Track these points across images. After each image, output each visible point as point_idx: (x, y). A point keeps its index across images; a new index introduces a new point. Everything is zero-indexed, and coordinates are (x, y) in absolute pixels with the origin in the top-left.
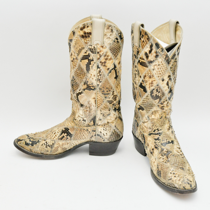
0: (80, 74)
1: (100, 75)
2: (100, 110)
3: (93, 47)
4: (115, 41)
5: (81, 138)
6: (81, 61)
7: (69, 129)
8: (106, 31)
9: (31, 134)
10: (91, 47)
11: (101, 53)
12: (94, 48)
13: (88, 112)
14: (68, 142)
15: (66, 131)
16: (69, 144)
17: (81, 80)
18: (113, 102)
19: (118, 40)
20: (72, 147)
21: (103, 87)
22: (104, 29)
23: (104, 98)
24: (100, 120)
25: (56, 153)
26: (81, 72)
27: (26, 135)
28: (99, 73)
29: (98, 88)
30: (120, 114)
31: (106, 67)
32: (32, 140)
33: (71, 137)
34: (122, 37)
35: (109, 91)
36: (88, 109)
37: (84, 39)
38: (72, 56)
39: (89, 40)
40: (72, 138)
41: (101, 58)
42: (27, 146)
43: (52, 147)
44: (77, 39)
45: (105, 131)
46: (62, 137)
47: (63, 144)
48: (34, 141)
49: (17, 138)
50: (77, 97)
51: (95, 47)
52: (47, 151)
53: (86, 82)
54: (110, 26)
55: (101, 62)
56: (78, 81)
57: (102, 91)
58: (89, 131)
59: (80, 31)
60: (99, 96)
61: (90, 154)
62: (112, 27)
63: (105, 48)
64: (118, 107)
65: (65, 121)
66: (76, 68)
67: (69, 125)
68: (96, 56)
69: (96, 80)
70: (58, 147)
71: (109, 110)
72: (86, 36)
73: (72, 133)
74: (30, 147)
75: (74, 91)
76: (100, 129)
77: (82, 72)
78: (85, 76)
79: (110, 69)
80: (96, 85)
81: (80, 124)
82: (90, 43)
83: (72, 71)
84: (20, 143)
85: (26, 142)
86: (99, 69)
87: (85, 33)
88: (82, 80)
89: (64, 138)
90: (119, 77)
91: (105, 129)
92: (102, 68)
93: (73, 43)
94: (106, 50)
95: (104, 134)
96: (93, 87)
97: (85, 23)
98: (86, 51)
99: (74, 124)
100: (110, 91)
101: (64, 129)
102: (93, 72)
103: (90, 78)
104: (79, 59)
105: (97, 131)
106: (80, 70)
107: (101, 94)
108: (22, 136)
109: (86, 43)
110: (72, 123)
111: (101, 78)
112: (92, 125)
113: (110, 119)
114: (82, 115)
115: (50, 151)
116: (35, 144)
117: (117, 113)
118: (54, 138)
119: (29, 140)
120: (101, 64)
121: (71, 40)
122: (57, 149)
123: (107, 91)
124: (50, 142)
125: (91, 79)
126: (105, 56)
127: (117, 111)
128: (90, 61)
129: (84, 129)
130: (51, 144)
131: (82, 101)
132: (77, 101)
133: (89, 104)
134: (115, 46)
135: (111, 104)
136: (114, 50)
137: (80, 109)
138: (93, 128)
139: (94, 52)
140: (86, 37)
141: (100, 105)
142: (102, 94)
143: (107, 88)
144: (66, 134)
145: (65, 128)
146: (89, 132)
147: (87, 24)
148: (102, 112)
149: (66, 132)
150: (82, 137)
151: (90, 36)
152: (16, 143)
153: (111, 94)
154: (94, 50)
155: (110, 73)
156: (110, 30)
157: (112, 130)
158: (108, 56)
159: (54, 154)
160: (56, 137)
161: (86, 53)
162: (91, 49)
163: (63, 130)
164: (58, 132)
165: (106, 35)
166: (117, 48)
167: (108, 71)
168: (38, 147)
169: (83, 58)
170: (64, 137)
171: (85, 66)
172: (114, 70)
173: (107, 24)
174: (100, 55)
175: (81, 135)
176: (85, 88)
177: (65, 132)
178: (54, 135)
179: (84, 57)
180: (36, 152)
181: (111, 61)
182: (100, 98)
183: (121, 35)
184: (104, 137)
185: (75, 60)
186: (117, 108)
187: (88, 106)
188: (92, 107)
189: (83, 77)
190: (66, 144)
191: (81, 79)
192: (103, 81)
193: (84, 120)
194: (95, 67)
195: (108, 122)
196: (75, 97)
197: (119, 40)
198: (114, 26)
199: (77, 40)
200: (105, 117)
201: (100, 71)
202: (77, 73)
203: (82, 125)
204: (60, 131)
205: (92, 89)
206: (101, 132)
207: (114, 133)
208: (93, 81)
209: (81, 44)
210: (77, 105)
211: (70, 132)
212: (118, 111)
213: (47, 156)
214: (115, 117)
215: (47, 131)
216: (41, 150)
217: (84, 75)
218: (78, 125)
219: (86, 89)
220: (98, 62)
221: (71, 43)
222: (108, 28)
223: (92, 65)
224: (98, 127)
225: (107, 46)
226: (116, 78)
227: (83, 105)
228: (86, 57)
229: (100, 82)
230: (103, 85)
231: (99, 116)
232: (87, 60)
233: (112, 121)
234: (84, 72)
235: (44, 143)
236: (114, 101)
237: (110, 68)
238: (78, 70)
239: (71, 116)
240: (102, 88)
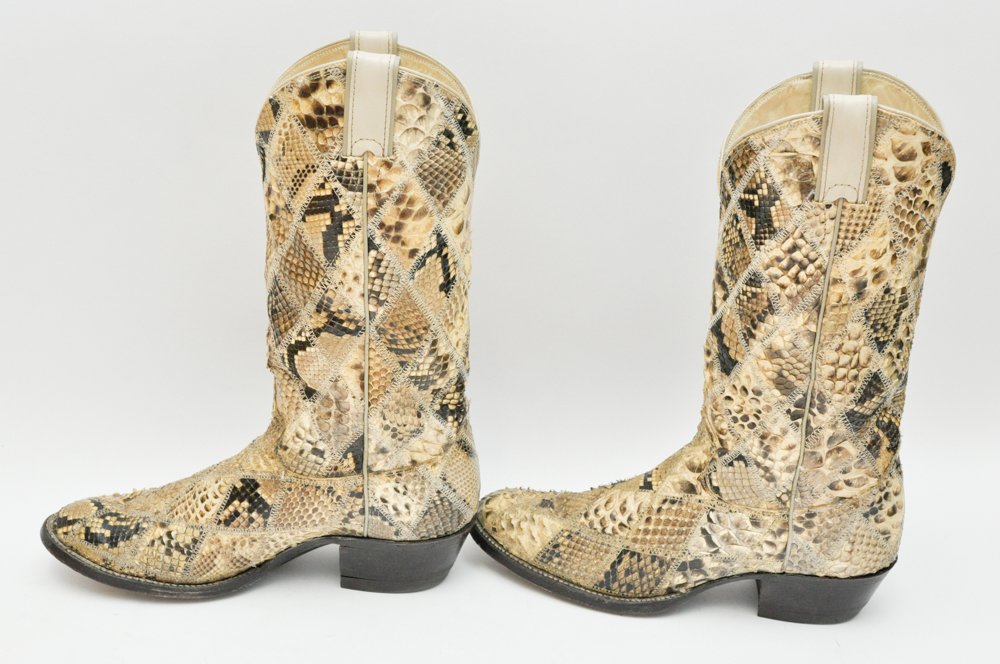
0: (300, 271)
1: (381, 276)
2: (378, 414)
3: (348, 166)
4: (438, 144)
5: (305, 522)
6: (304, 220)
7: (257, 486)
8: (401, 102)
9: (115, 495)
10: (340, 164)
11: (383, 190)
12: (356, 167)
13: (332, 420)
14: (255, 534)
15: (248, 490)
16: (257, 545)
17: (306, 294)
18: (434, 382)
19: (455, 140)
20: (273, 554)
21: (391, 324)
22: (394, 95)
23: (398, 366)
24: (383, 451)
25: (205, 578)
26: (304, 263)
27: (93, 501)
28: (375, 267)
29: (373, 329)
30: (462, 431)
31: (403, 244)
32: (112, 521)
33: (266, 516)
34: (469, 126)
35: (416, 340)
36: (333, 408)
37: (314, 134)
38: (272, 198)
39: (333, 138)
40: (270, 519)
41: (381, 210)
42: (90, 546)
43: (189, 554)
44: (287, 130)
45: (400, 496)
46: (230, 516)
47: (234, 544)
48: (121, 527)
49: (54, 510)
50: (291, 361)
51: (360, 166)
52: (171, 569)
53: (325, 302)
54: (417, 83)
55: (382, 225)
56: (294, 296)
57: (390, 338)
58: (339, 493)
59: (300, 100)
60: (378, 360)
61: (344, 585)
62: (425, 88)
63: (398, 170)
64: (456, 401)
65: (246, 451)
66: (288, 244)
67: (261, 468)
68: (364, 201)
69: (363, 295)
70: (213, 555)
71: (419, 416)
72: (325, 119)
73: (269, 502)
74: (104, 549)
75: (278, 333)
76: (381, 488)
77: (307, 261)
78: (320, 279)
79: (421, 253)
80: (362, 314)
81: (302, 467)
82: (337, 149)
83: (272, 256)
84: (66, 533)
85: (88, 529)
86: (373, 253)
87: (318, 109)
88: (310, 294)
89: (238, 519)
90: (457, 283)
91: (402, 490)
92: (385, 246)
93: (273, 147)
94: (404, 178)
95: (395, 509)
96: (350, 321)
97: (320, 68)
98: (322, 181)
99: (279, 464)
100: (419, 337)
101: (239, 485)
102: (349, 265)
103: (340, 286)
104: (298, 212)
105: (371, 495)
106: (302, 252)
107: (382, 350)
108: (77, 506)
109: (324, 149)
110: (271, 461)
111: (381, 286)
112: (351, 473)
113: (421, 447)
114: (310, 430)
115: (181, 569)
116: (123, 539)
117: (449, 427)
118: (199, 517)
119: (101, 521)
120: (383, 231)
121: (265, 135)
122: (209, 561)
123: (408, 340)
124: (182, 533)
125: (342, 291)
126: (399, 201)
127: (450, 418)
128: (339, 221)
129: (318, 488)
130: (189, 540)
131: (308, 376)
132: (290, 373)
133: (336, 387)
134: (442, 161)
135: (425, 392)
136: (436, 178)
137: (301, 406)
138: (354, 481)
139: (356, 185)
140: (323, 124)
141: (382, 392)
142: (390, 349)
143: (407, 328)
144: (246, 504)
145: (243, 481)
146: (339, 498)
147: (327, 74)
148: (387, 422)
149: (247, 495)
150: (310, 516)
151: (340, 120)
152: (50, 531)
153: (426, 352)
154: (353, 178)
155: (422, 270)
156: (421, 100)
157: (430, 494)
158: (411, 202)
159: (199, 580)
160: (208, 515)
161: (322, 186)
162: (341, 173)
163: (235, 488)
164: (218, 493)
165: (401, 118)
166: (451, 170)
167: (413, 261)
168: (134, 553)
169: (311, 206)
170: (237, 514)
171: (321, 241)
172: (435, 255)
173: (406, 73)
174: (378, 196)
175: (307, 510)
176: (321, 326)
177: (243, 494)
178: (202, 506)
179: (314, 205)
180: (126, 571)
181: (425, 220)
182: (378, 365)
183: (464, 117)
184: (396, 519)
185: (283, 214)
186: (451, 407)
187: (332, 397)
188: (349, 399)
189: (312, 283)
190: (247, 544)
191: (305, 288)
192: (392, 297)
193: (316, 451)
194: (358, 244)
195: (414, 462)
196: (283, 358)
197: (458, 139)
198: (437, 81)
199: (287, 134)
200: (400, 440)
201: (378, 262)
202: (288, 265)
203: (308, 470)
204: (224, 489)
205: (346, 331)
206: (384, 501)
207: (436, 506)
208: (352, 299)
209: (303, 153)
210: (291, 389)
211: (264, 496)
212: (456, 419)
213: (169, 589)
214: (443, 440)
215: (175, 487)
216: (147, 564)
217: (317, 274)
218: (294, 469)
219: (325, 329)
220: (370, 226)
221: (265, 146)
222: (411, 92)
223: (347, 237)
224: (375, 479)
225: (406, 163)
226: (447, 286)
227: (314, 391)
228: (321, 205)
229: (380, 303)
230: (392, 317)
231: (377, 437)
232: (327, 216)
233: (429, 457)
234: (315, 264)
235: (161, 538)
236: (436, 377)
237: (421, 248)
238: (292, 252)
239: (267, 434)
240: (388, 326)
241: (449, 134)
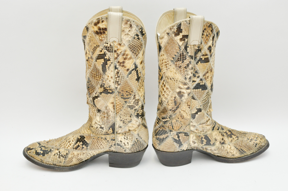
0: (95, 76)
1: (119, 77)
2: (119, 116)
3: (109, 45)
4: (134, 38)
5: (98, 148)
6: (96, 61)
7: (84, 138)
8: (123, 26)
9: (44, 141)
10: (106, 45)
11: (119, 52)
12: (111, 46)
13: (105, 119)
14: (84, 152)
15: (82, 139)
16: (85, 155)
17: (97, 82)
18: (135, 107)
19: (139, 37)
20: (89, 157)
21: (122, 91)
22: (121, 24)
23: (124, 103)
24: (121, 127)
25: (70, 164)
26: (97, 73)
27: (38, 143)
29: (117, 92)
30: (143, 121)
31: (125, 67)
32: (43, 149)
34: (143, 33)
35: (129, 95)
36: (106, 115)
37: (98, 36)
38: (87, 55)
39: (104, 37)
40: (88, 147)
41: (118, 58)
42: (37, 156)
43: (65, 158)
44: (91, 35)
45: (126, 140)
46: (77, 147)
47: (78, 154)
48: (46, 150)
49: (27, 146)
50: (94, 102)
52: (60, 162)
53: (103, 84)
54: (128, 21)
55: (119, 62)
56: (94, 83)
57: (122, 94)
58: (108, 139)
59: (94, 26)
60: (118, 101)
61: (110, 166)
62: (130, 22)
63: (123, 46)
64: (141, 112)
65: (81, 128)
66: (92, 68)
67: (86, 133)
68: (113, 55)
69: (114, 82)
70: (72, 158)
71: (131, 117)
72: (102, 32)
73: (88, 142)
74: (41, 157)
75: (90, 94)
76: (120, 138)
78: (101, 78)
79: (130, 70)
80: (114, 88)
81: (97, 132)
82: (105, 40)
83: (87, 71)
84: (30, 152)
85: (36, 151)
86: (116, 70)
87: (100, 29)
89: (79, 147)
90: (141, 78)
91: (126, 138)
92: (120, 68)
93: (87, 40)
94: (125, 48)
95: (124, 144)
96: (110, 90)
97: (100, 17)
98: (101, 50)
99: (91, 131)
101: (79, 138)
102: (110, 74)
103: (107, 80)
104: (94, 59)
105: (117, 140)
106: (96, 70)
107: (120, 98)
108: (33, 144)
109: (101, 40)
110: (88, 131)
111: (119, 80)
112: (111, 134)
113: (131, 126)
114: (99, 122)
115: (63, 162)
116: (46, 154)
117: (140, 120)
118: (68, 147)
119: (40, 149)
120: (119, 64)
121: (85, 37)
122: (71, 160)
123: (127, 95)
124: (63, 152)
126: (124, 55)
127: (140, 117)
128: (106, 61)
129: (102, 138)
130: (65, 154)
131: (98, 106)
132: (93, 105)
133: (106, 109)
134: (136, 43)
135: (132, 110)
136: (134, 48)
137: (97, 115)
138: (112, 136)
139: (111, 51)
141: (120, 110)
142: (122, 98)
143: (126, 91)
144: (81, 143)
145: (80, 136)
146: (108, 141)
147: (102, 19)
148: (122, 119)
150: (100, 146)
151: (106, 32)
152: (26, 152)
153: (132, 98)
154: (110, 48)
155: (131, 75)
156: (129, 26)
157: (134, 139)
158: (127, 55)
159: (68, 165)
160: (71, 146)
162: (106, 47)
164: (73, 140)
165: (123, 31)
166: (138, 46)
167: (128, 72)
168: (50, 158)
171: (101, 67)
172: (134, 70)
173: (125, 18)
174: (117, 54)
177: (80, 140)
178: (69, 144)
179: (99, 57)
180: (47, 163)
181: (131, 60)
183: (142, 30)
184: (125, 147)
185: (90, 59)
186: (140, 114)
187: (105, 112)
188: (110, 112)
189: (99, 79)
190: (82, 155)
192: (122, 83)
193: (101, 127)
194: (112, 68)
195: (129, 130)
196: (91, 101)
197: (140, 37)
198: (134, 20)
199: (91, 36)
200: (125, 124)
201: (118, 73)
202: (92, 74)
203: (99, 133)
204: (75, 139)
205: (109, 93)
206: (121, 141)
207: (136, 143)
208: (111, 84)
209: (96, 42)
210: (94, 110)
211: (86, 141)
212: (142, 118)
213: (60, 168)
214: (138, 123)
215: (61, 138)
216: (53, 161)
218: (95, 133)
219: (103, 92)
220: (115, 62)
221: (85, 40)
222: (126, 23)
223: (109, 66)
224: (118, 135)
225: (125, 44)
226: (138, 79)
227: (100, 110)
228: (101, 56)
229: (119, 85)
230: (122, 88)
231: (118, 123)
232: (103, 60)
233: (134, 129)
234: (100, 74)
235: (57, 153)
237: (130, 68)
238: (93, 70)
239: (87, 123)
241: (137, 35)
